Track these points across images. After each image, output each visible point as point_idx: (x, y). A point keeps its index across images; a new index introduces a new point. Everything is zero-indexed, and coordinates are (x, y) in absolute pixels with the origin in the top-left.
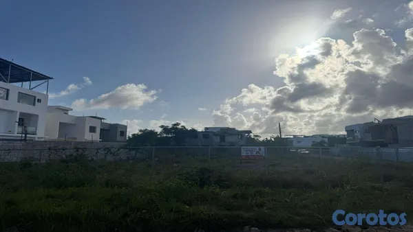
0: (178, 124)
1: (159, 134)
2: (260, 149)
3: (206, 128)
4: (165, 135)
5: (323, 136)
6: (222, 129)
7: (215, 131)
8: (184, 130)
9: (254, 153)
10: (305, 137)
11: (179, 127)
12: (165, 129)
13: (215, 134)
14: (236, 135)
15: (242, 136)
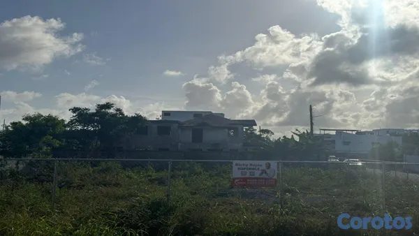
0: (108, 106)
1: (68, 125)
2: (269, 166)
3: (165, 114)
4: (80, 128)
5: (394, 133)
6: (197, 115)
7: (182, 120)
8: (119, 118)
9: (257, 174)
10: (359, 133)
11: (112, 111)
12: (81, 115)
13: (181, 126)
14: (224, 128)
15: (236, 130)
